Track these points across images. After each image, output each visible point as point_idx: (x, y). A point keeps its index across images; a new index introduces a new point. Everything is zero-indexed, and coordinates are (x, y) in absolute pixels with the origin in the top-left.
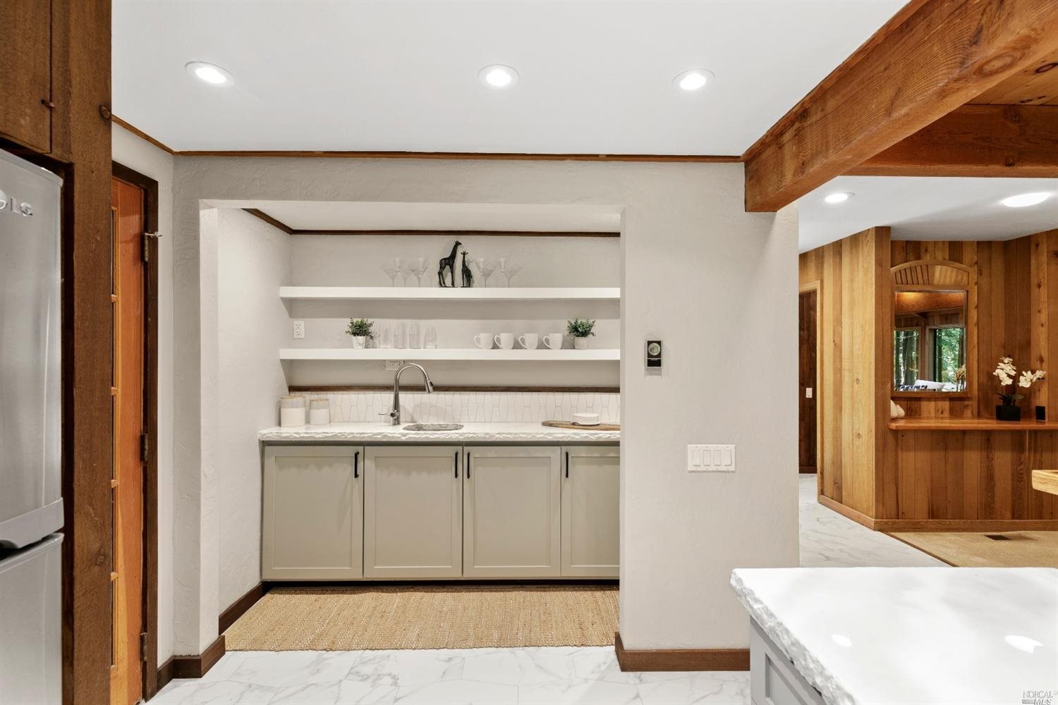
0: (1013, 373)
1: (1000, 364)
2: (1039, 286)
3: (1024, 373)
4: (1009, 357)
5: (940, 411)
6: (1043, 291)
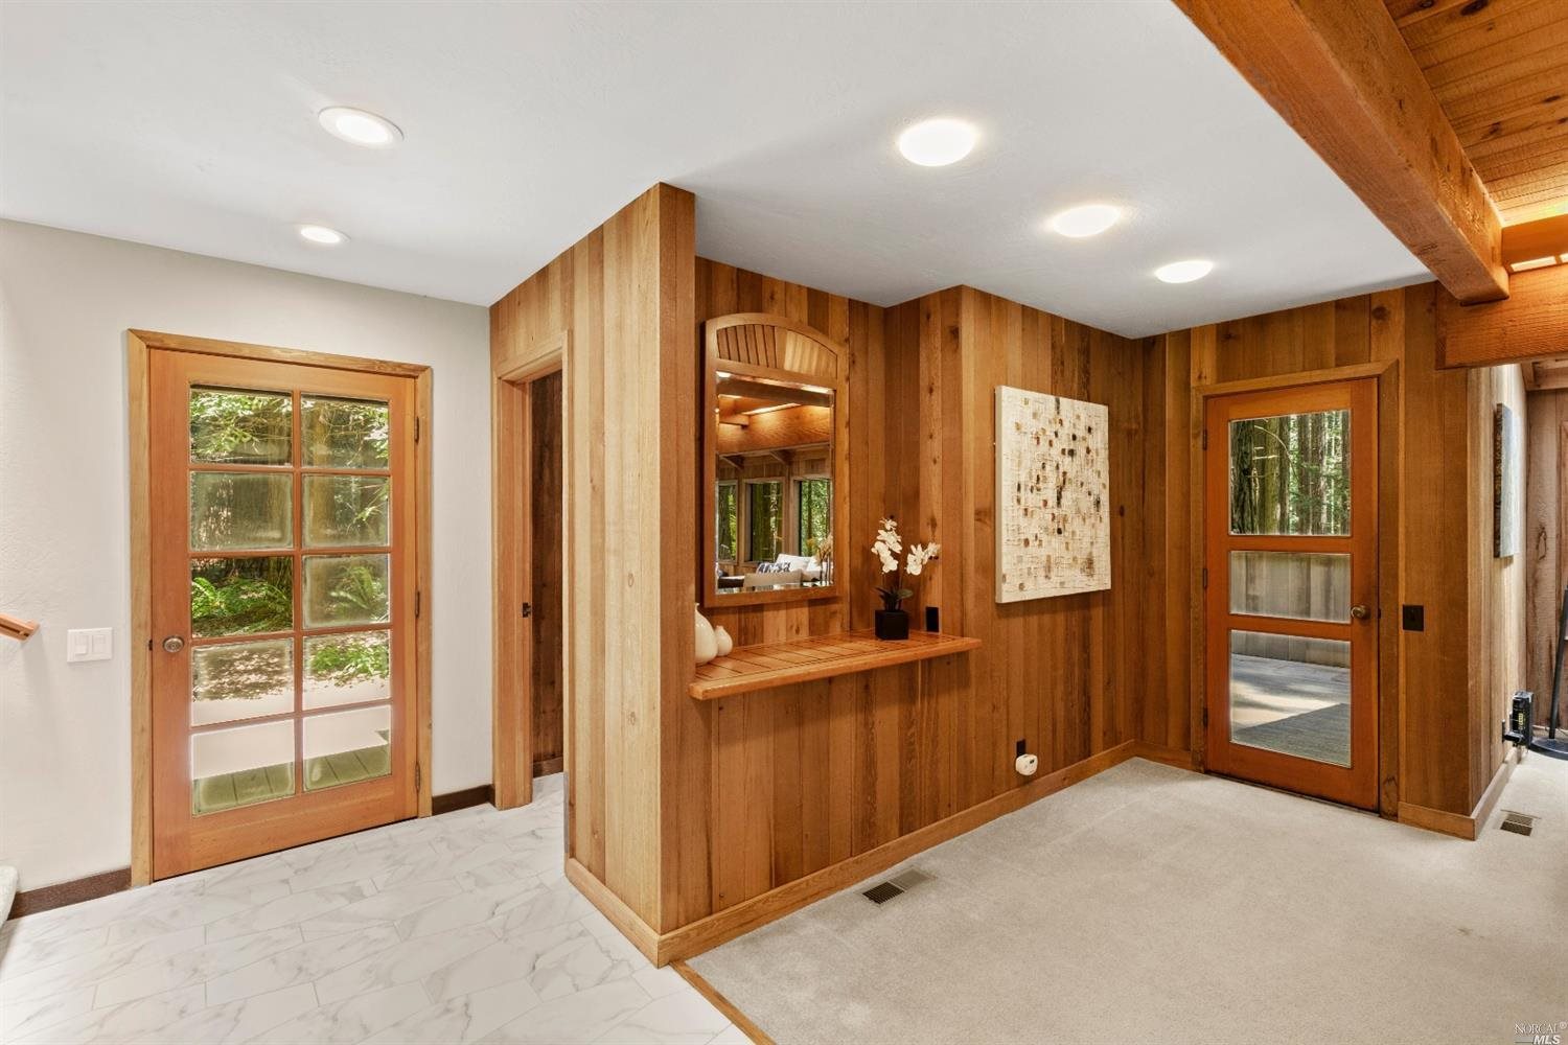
0: (898, 549)
1: (880, 531)
2: (931, 391)
3: (913, 547)
4: (892, 518)
5: (794, 628)
6: (937, 397)
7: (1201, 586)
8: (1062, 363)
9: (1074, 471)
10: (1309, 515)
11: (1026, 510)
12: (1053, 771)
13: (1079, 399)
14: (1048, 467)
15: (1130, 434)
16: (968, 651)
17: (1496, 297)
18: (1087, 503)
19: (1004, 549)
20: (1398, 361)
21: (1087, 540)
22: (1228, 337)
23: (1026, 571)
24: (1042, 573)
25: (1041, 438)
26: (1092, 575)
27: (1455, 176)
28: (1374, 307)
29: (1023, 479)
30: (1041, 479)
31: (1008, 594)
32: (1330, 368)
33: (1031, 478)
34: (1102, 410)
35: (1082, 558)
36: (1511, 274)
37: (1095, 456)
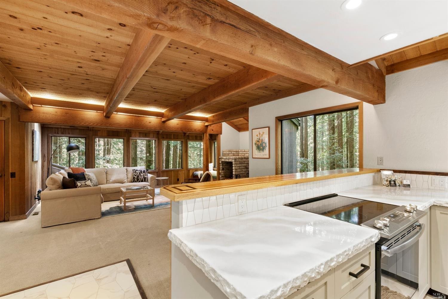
17: (29, 110)
20: (9, 118)
28: (3, 104)
36: (33, 106)
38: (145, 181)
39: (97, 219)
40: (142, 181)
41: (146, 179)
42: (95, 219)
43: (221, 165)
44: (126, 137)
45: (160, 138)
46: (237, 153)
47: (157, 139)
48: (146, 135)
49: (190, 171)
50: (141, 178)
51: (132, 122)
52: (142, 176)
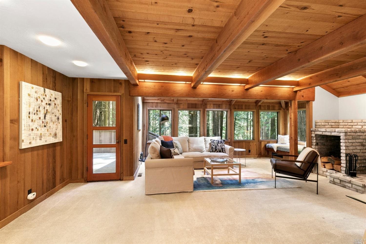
7: (86, 139)
8: (46, 79)
9: (50, 109)
10: (114, 122)
11: (32, 120)
12: (42, 195)
13: (52, 90)
14: (41, 108)
15: (68, 101)
16: (6, 166)
17: (136, 85)
18: (55, 119)
19: (23, 132)
20: (123, 93)
21: (55, 128)
22: (93, 82)
23: (32, 138)
24: (38, 138)
25: (38, 99)
26: (56, 138)
27: (129, 61)
28: (120, 82)
29: (31, 110)
30: (38, 111)
31: (24, 146)
32: (112, 92)
33: (34, 110)
34: (60, 94)
35: (53, 134)
36: (139, 81)
37: (57, 106)
38: (223, 152)
39: (190, 192)
40: (220, 152)
41: (224, 150)
42: (188, 192)
43: (315, 138)
44: (202, 109)
45: (232, 108)
46: (336, 124)
47: (229, 110)
48: (219, 106)
49: (262, 142)
50: (219, 149)
51: (216, 91)
52: (220, 146)
